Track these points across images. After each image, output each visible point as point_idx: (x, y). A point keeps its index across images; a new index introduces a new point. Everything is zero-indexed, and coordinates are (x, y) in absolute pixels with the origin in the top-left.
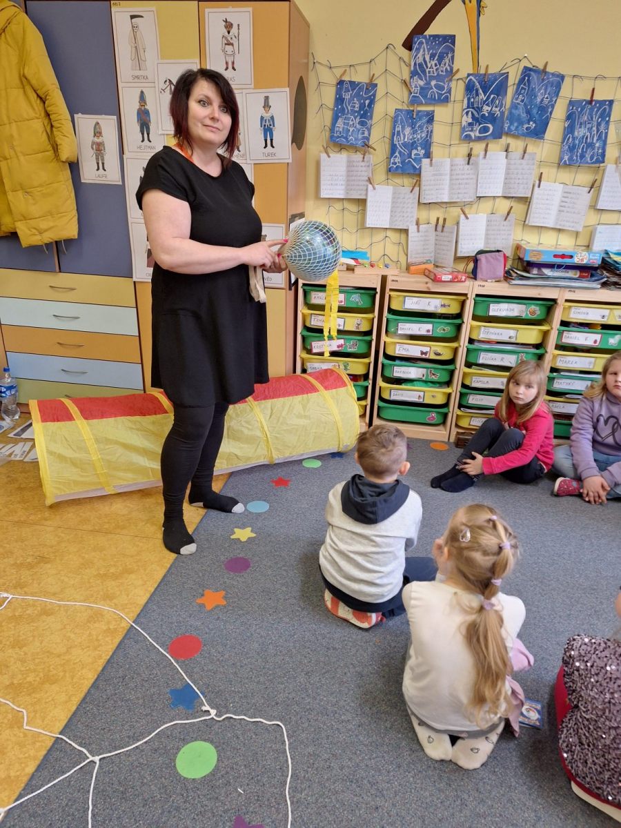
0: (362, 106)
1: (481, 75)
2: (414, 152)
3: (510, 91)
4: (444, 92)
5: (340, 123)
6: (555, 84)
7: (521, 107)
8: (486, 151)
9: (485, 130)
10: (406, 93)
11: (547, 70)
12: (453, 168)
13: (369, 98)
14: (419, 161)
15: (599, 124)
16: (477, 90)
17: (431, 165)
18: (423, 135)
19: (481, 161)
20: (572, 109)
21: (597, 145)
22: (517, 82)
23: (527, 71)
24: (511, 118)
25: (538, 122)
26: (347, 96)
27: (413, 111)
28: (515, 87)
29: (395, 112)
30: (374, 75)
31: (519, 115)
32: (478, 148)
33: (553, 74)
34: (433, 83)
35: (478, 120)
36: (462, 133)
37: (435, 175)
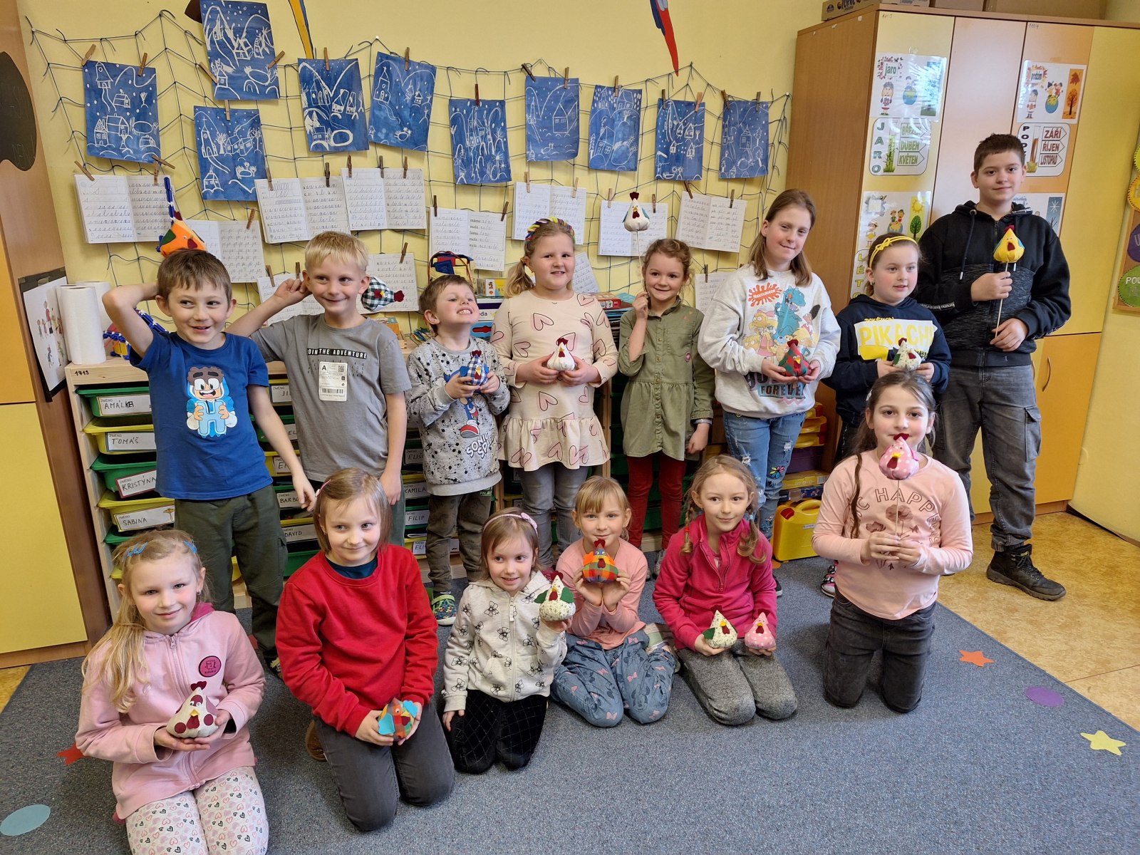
0: (136, 102)
1: (319, 60)
2: (239, 170)
3: (367, 85)
4: (267, 84)
5: (101, 128)
6: (425, 78)
7: (385, 107)
8: (350, 166)
9: (343, 138)
10: (207, 85)
11: (412, 58)
12: (307, 191)
13: (146, 89)
14: (250, 182)
15: (494, 132)
16: (318, 83)
17: (271, 188)
18: (248, 145)
19: (347, 182)
20: (455, 111)
22: (373, 73)
23: (384, 61)
24: (376, 121)
25: (414, 128)
26: (106, 86)
27: (225, 110)
28: (372, 79)
29: (195, 112)
30: (146, 55)
31: (385, 118)
32: (338, 163)
33: (419, 64)
34: (248, 70)
35: (328, 123)
36: (309, 143)
37: (280, 203)
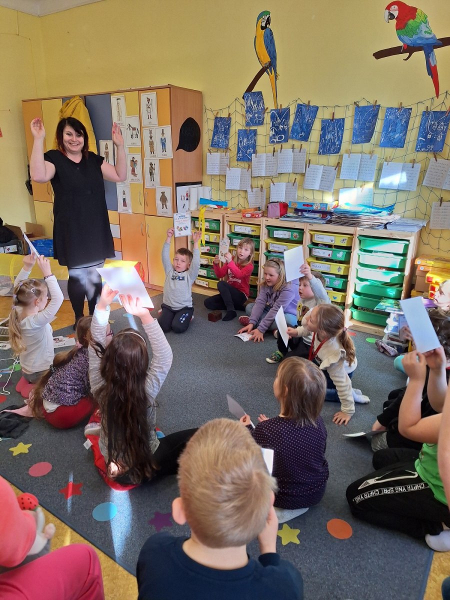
0: (226, 129)
2: (248, 151)
3: (292, 117)
4: (261, 120)
5: (216, 138)
6: (314, 112)
7: (298, 125)
8: (281, 148)
9: (281, 138)
10: (244, 121)
11: (311, 104)
12: (267, 158)
13: (228, 124)
14: (251, 155)
15: (338, 132)
16: (276, 118)
17: (256, 157)
18: (252, 142)
19: (280, 154)
20: (324, 124)
21: (337, 143)
22: (295, 112)
23: (300, 107)
24: (293, 131)
25: (306, 132)
26: (219, 124)
27: (248, 130)
28: (294, 115)
29: (239, 131)
30: (230, 114)
31: (297, 129)
32: (278, 147)
33: (313, 107)
34: (256, 115)
35: (277, 133)
36: (270, 140)
37: (257, 162)
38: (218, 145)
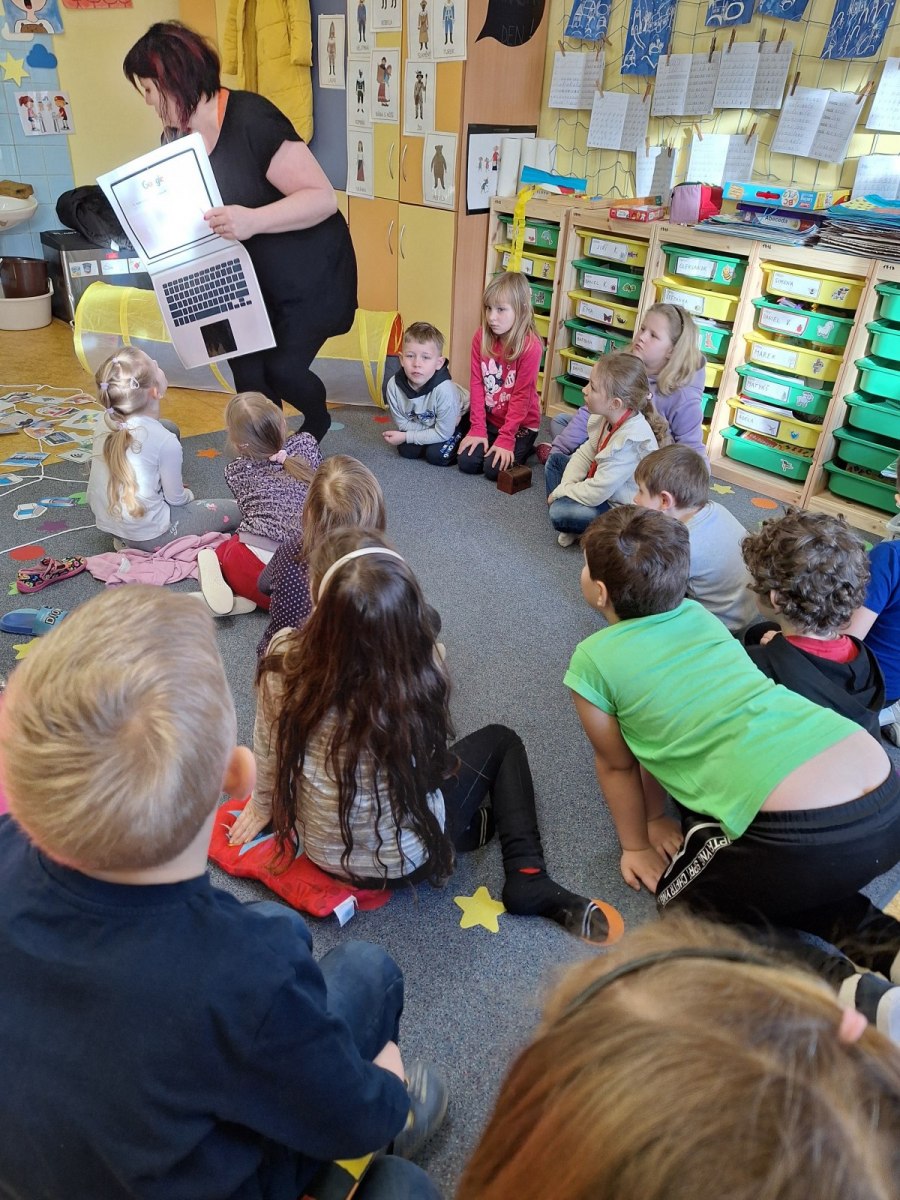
2: (652, 46)
8: (732, 41)
9: (735, 10)
12: (694, 67)
14: (655, 58)
17: (668, 63)
18: (664, 22)
19: (725, 57)
32: (723, 36)
36: (708, 17)
37: (670, 77)
38: (583, 30)
